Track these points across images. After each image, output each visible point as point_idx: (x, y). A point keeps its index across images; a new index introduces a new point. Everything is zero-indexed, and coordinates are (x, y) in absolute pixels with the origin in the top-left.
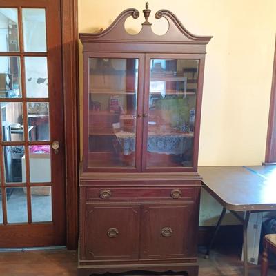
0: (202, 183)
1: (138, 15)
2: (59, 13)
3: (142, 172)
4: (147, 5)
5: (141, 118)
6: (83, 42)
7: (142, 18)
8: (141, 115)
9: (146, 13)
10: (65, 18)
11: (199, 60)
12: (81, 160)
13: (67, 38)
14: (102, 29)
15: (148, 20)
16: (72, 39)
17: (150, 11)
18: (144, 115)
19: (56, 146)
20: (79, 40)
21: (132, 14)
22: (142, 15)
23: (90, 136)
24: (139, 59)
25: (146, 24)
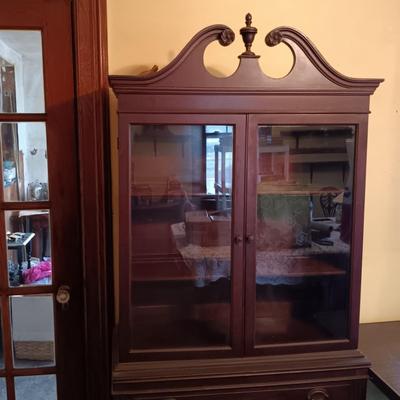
0: (371, 373)
1: (232, 39)
2: (69, 38)
3: (244, 354)
4: (248, 19)
5: (241, 244)
6: (117, 94)
7: (238, 45)
8: (241, 238)
9: (248, 34)
10: (81, 47)
11: (356, 125)
12: (117, 321)
13: (86, 86)
14: (156, 68)
15: (253, 49)
16: (96, 88)
17: (255, 31)
18: (246, 239)
19: (64, 298)
20: (110, 89)
21: (219, 37)
22: (239, 38)
23: (134, 283)
24: (234, 125)
25: (248, 55)
